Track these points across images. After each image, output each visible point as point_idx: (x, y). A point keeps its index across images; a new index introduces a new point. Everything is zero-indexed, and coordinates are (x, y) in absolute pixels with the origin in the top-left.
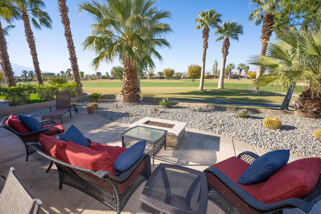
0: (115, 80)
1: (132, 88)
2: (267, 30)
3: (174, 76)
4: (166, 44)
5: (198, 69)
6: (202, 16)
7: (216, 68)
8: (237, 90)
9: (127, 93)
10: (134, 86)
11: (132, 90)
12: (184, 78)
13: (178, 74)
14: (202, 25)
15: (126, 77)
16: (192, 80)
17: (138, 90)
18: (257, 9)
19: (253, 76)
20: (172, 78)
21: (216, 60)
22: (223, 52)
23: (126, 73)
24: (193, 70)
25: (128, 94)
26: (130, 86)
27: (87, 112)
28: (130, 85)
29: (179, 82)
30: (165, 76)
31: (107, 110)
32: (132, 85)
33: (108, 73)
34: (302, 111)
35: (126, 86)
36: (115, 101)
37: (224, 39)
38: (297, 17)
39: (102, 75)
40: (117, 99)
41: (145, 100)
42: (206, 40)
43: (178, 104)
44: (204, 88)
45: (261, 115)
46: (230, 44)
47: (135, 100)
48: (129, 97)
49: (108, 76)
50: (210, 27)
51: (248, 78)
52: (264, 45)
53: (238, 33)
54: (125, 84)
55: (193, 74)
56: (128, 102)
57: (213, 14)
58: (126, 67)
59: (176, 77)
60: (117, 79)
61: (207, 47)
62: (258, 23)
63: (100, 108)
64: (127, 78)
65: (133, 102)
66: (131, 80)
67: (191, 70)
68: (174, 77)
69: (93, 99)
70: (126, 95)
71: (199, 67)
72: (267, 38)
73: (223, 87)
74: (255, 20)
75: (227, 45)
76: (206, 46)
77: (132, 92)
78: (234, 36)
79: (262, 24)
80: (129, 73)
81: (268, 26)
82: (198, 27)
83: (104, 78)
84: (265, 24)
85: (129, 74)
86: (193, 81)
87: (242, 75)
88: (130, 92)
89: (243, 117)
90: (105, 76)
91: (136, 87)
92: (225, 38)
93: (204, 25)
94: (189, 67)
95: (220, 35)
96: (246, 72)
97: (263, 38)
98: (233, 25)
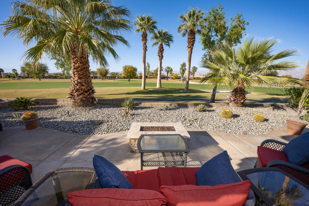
0: (28, 79)
1: (86, 90)
2: (191, 42)
3: (108, 75)
4: (125, 42)
5: (132, 70)
6: (140, 20)
7: (149, 69)
8: (176, 89)
9: (78, 96)
10: (88, 86)
11: (86, 92)
12: (119, 78)
13: (113, 73)
14: (142, 29)
15: (76, 75)
16: (127, 80)
17: (93, 92)
18: (183, 24)
19: (176, 77)
20: (105, 78)
21: (148, 63)
22: (159, 55)
23: (77, 71)
24: (128, 70)
25: (80, 97)
26: (83, 87)
27: (24, 127)
28: (83, 85)
29: (115, 82)
30: (99, 75)
31: (55, 120)
32: (86, 85)
33: (15, 70)
34: (235, 103)
35: (78, 87)
36: (57, 107)
37: (159, 45)
38: (216, 35)
39: (5, 72)
40: (59, 103)
41: (100, 102)
42: (145, 44)
43: (141, 104)
44: (146, 88)
45: (214, 108)
46: (164, 50)
47: (90, 103)
48: (82, 100)
49: (17, 74)
50: (148, 32)
51: (173, 79)
52: (190, 53)
53: (169, 40)
54: (76, 84)
55: (129, 74)
56: (80, 106)
57: (150, 20)
58: (76, 64)
59: (110, 77)
60: (32, 78)
61: (147, 50)
62: (184, 35)
63: (41, 119)
64: (78, 77)
65: (89, 107)
66: (84, 80)
67: (126, 70)
68: (108, 77)
69: (20, 106)
70: (77, 98)
71: (133, 67)
72: (191, 48)
73: (161, 87)
74: (182, 32)
75: (161, 50)
76: (145, 49)
77: (86, 94)
78: (167, 43)
79: (187, 36)
80: (81, 70)
81: (192, 39)
82: (137, 30)
83: (9, 76)
84: (189, 37)
85: (81, 73)
86: (129, 81)
87: (169, 76)
88: (84, 95)
89: (202, 111)
90: (11, 74)
91: (90, 87)
92: (160, 43)
93: (143, 29)
94: (123, 67)
95: (155, 41)
96: (171, 73)
97: (189, 48)
98: (165, 34)
